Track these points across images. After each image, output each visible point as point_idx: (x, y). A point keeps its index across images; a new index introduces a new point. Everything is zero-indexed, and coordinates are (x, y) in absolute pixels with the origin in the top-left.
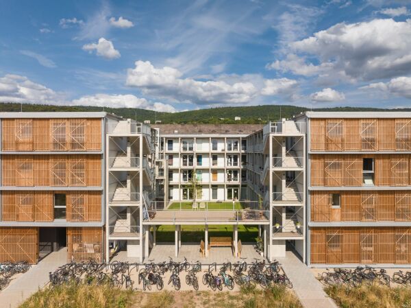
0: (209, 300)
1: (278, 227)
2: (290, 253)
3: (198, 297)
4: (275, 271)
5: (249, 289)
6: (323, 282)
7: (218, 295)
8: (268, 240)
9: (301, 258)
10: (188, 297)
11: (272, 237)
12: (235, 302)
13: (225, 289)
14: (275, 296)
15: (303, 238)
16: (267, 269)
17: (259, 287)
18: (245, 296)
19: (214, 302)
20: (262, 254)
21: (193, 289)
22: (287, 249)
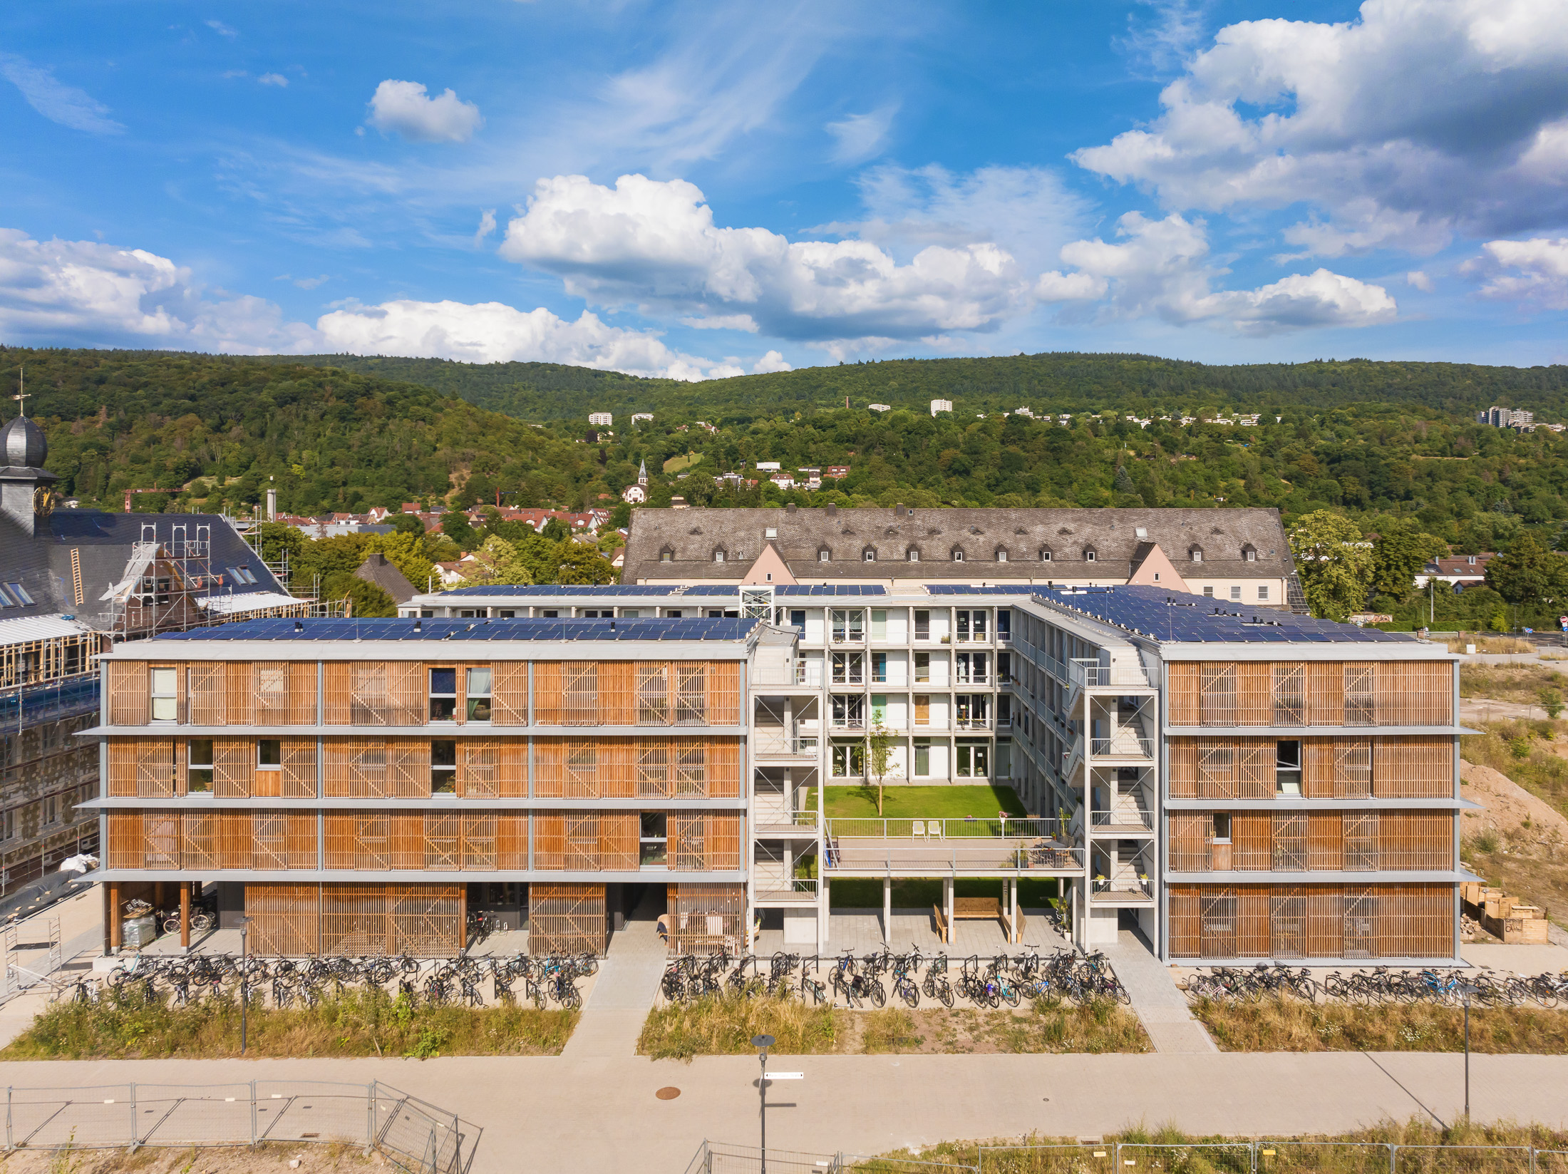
0: (978, 1025)
1: (1101, 883)
2: (1129, 934)
3: (955, 1019)
4: (1098, 971)
5: (1048, 1006)
6: (1190, 993)
7: (991, 1015)
8: (1081, 906)
9: (1149, 945)
10: (936, 1019)
11: (1091, 902)
12: (1026, 1027)
13: (1004, 1006)
14: (1097, 1016)
15: (1153, 904)
16: (1080, 968)
17: (1067, 1002)
18: (1042, 1017)
19: (987, 1028)
20: (1068, 935)
21: (942, 1005)
22: (1122, 926)
